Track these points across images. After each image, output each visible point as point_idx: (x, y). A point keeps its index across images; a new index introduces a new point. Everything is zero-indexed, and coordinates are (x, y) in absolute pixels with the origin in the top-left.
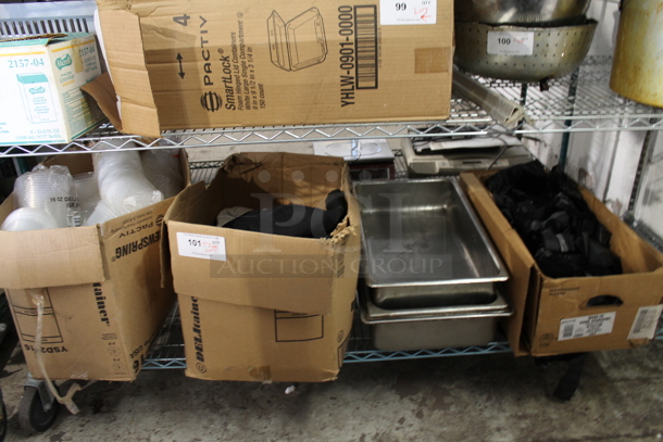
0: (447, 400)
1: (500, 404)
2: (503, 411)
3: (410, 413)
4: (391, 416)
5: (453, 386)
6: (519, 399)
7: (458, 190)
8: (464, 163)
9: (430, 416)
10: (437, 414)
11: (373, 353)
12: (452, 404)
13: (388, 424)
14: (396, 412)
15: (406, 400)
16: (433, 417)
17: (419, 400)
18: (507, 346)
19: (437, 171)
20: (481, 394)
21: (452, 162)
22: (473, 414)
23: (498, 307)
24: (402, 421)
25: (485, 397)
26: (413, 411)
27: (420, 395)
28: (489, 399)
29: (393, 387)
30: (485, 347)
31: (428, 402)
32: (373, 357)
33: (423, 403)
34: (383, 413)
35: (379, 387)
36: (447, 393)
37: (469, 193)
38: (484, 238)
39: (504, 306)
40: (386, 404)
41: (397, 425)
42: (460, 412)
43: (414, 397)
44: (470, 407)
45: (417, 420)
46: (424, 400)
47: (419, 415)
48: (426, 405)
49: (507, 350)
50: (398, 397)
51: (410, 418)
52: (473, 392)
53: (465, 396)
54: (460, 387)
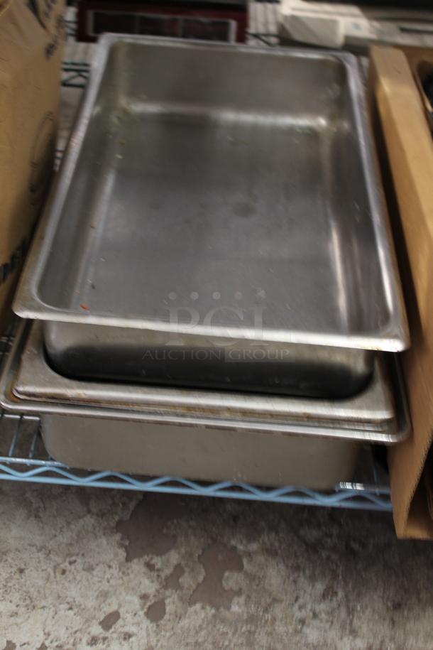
0: (232, 580)
1: (350, 612)
2: (354, 633)
3: (136, 601)
4: (91, 603)
5: (254, 546)
6: (397, 606)
7: (355, 85)
8: (404, 30)
9: (179, 617)
10: (199, 614)
11: (46, 465)
12: (239, 593)
13: (77, 622)
14: (104, 595)
15: (137, 566)
16: (185, 622)
17: (168, 572)
18: (386, 498)
19: (339, 40)
20: (312, 579)
21: (376, 24)
22: (280, 628)
23: (365, 415)
24: (110, 621)
25: (320, 587)
26: (144, 597)
27: (174, 557)
28: (328, 593)
29: (119, 526)
30: (329, 492)
31: (186, 580)
32: (47, 474)
33: (171, 582)
34: (73, 592)
35: (89, 520)
36: (235, 562)
37: (380, 97)
38: (378, 217)
39: (383, 415)
40: (90, 569)
41: (97, 630)
42: (252, 619)
43: (157, 561)
44: (278, 610)
45: (146, 623)
46: (179, 570)
47: (155, 612)
48: (179, 587)
49: (382, 506)
50: (122, 554)
51: (133, 619)
52: (297, 568)
53: (275, 576)
54: (270, 552)
